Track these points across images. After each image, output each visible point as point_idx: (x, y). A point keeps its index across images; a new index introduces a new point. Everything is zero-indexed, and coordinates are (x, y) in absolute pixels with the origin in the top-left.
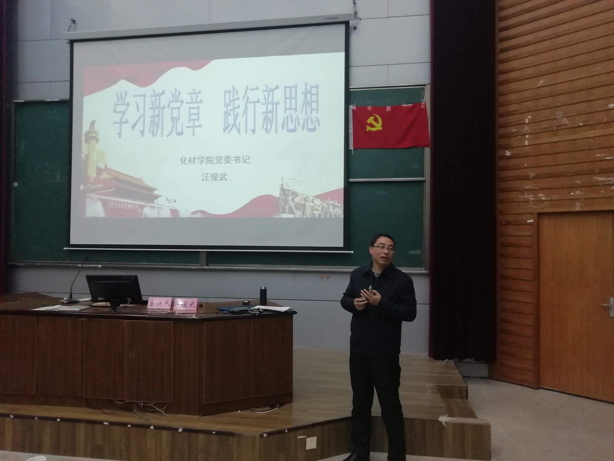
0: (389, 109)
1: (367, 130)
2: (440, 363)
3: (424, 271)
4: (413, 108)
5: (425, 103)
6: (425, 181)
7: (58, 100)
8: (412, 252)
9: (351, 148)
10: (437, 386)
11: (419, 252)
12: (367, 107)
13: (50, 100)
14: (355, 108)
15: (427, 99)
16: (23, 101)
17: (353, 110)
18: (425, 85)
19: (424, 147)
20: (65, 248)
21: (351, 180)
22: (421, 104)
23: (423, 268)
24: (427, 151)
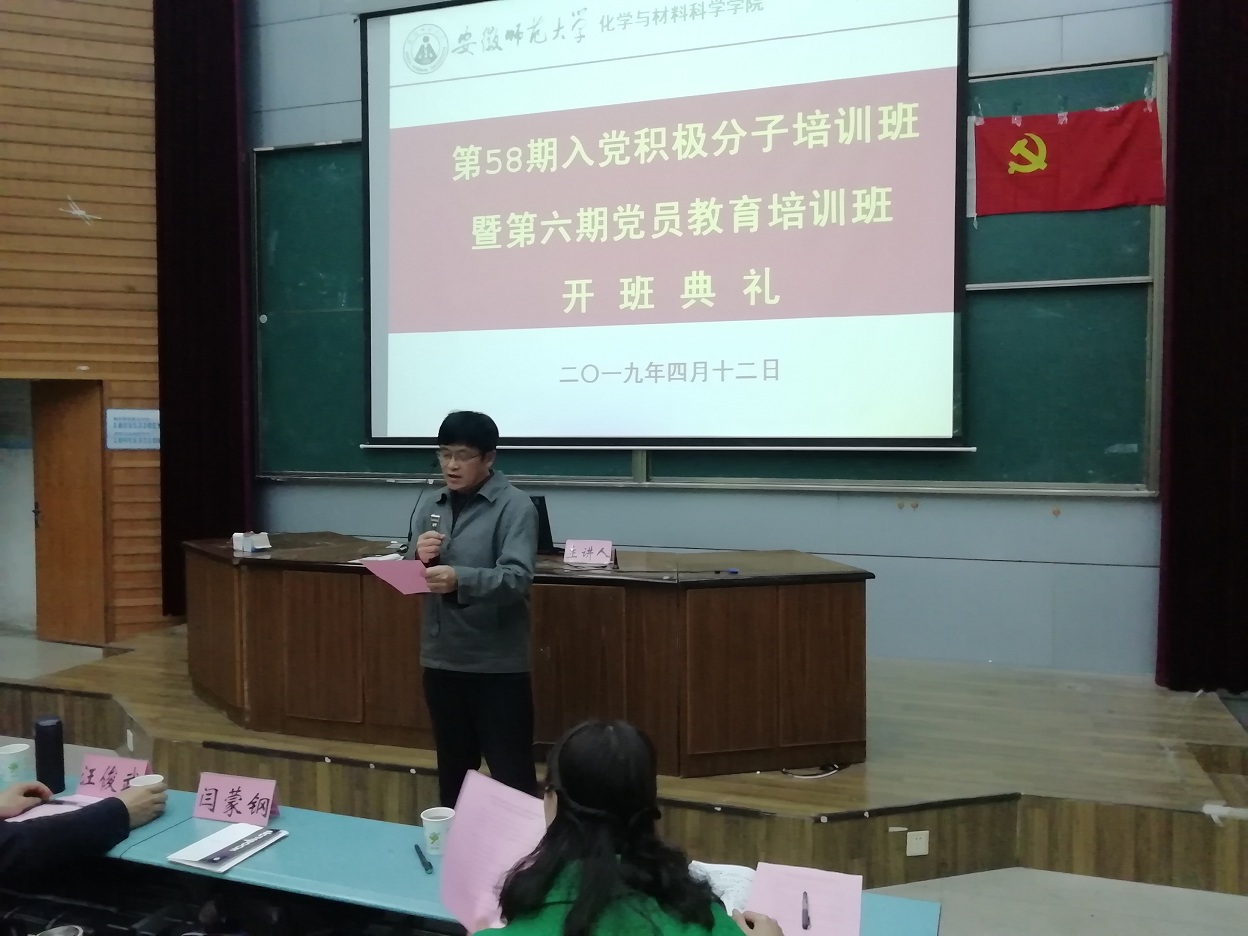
0: (1063, 117)
1: (1011, 171)
2: (1185, 699)
3: (1146, 492)
4: (1125, 112)
5: (1155, 100)
6: (1152, 284)
7: (340, 142)
8: (1117, 449)
9: (972, 213)
10: (1187, 744)
11: (1134, 447)
12: (1010, 119)
13: (324, 144)
14: (980, 122)
15: (1158, 91)
16: (272, 149)
17: (976, 127)
18: (1155, 59)
19: (1149, 206)
20: (362, 446)
21: (970, 287)
22: (1145, 104)
23: (1144, 486)
24: (1158, 214)
